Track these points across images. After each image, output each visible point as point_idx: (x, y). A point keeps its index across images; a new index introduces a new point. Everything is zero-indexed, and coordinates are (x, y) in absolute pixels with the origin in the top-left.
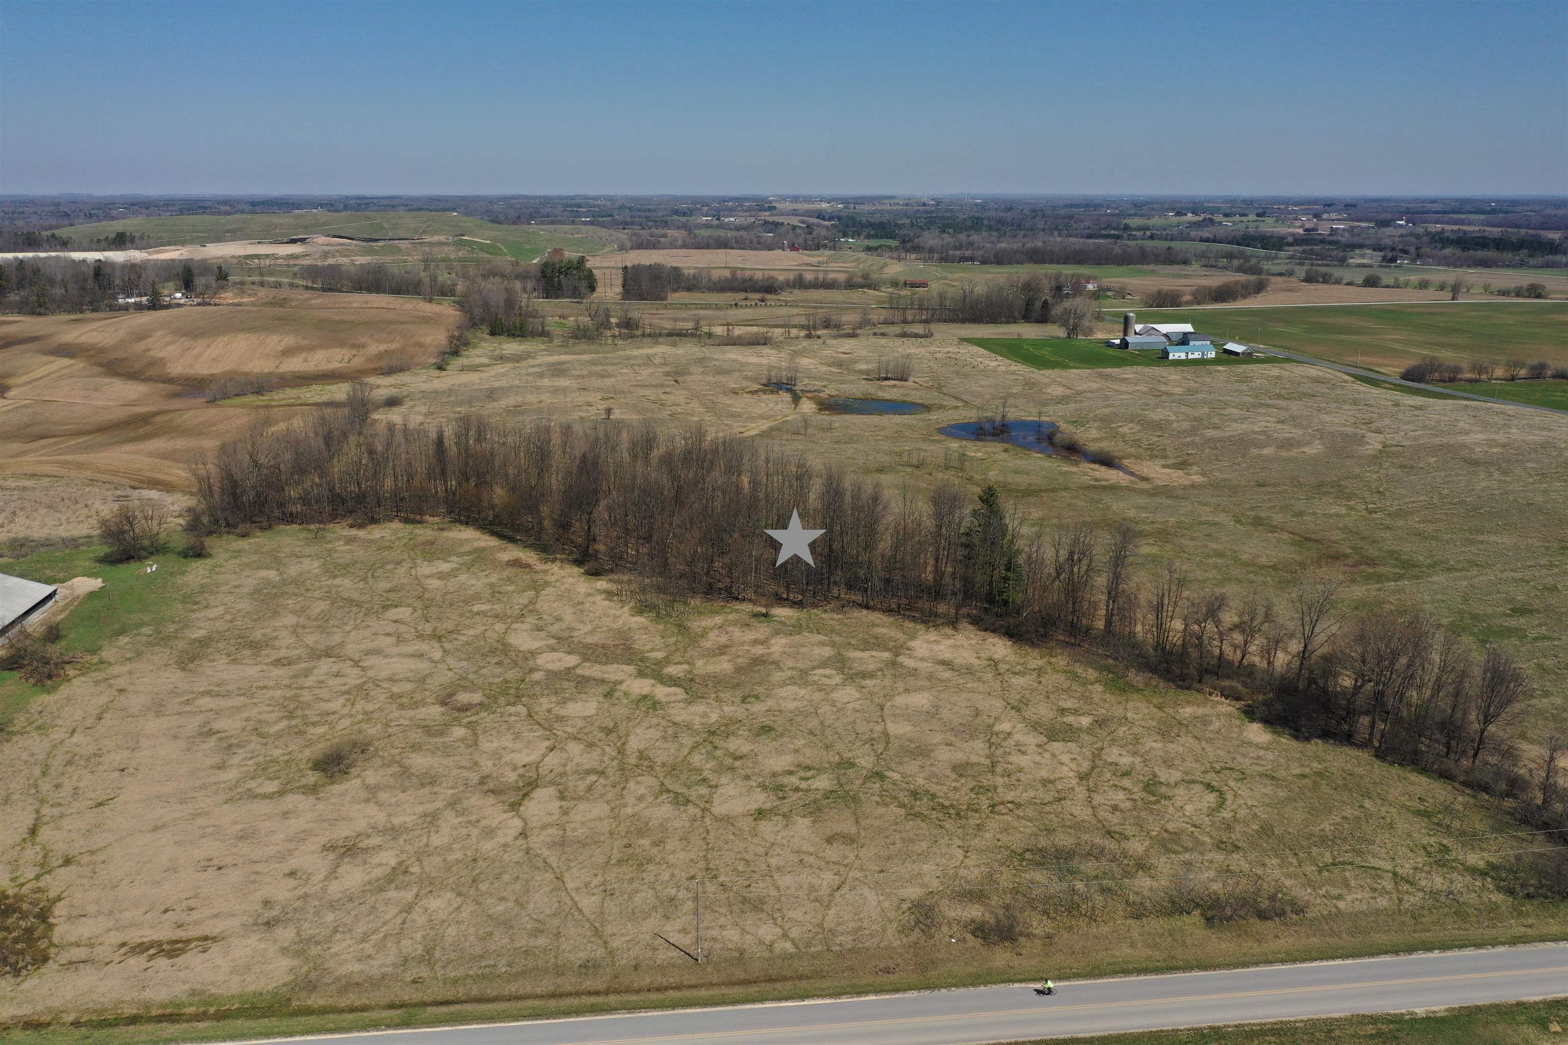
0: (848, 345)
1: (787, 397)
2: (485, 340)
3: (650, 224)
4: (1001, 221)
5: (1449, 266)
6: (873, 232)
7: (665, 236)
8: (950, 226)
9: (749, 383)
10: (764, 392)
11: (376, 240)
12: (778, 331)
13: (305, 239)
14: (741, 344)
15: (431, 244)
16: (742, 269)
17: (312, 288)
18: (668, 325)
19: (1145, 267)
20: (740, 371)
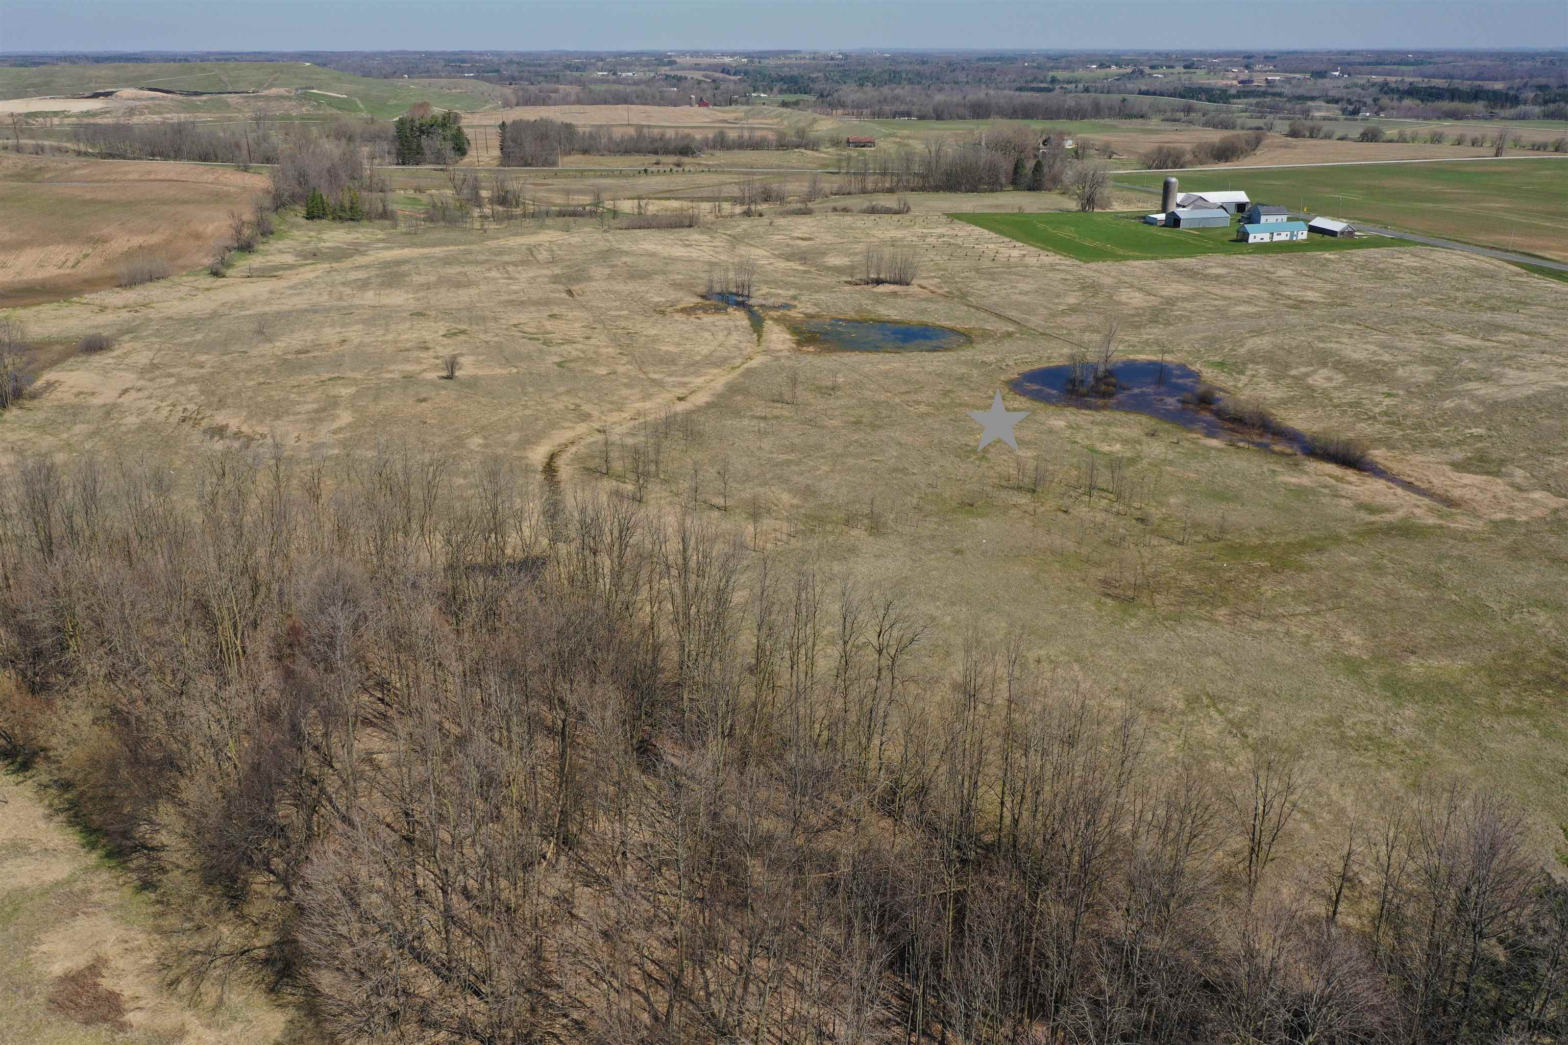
0: (803, 226)
1: (740, 318)
2: (298, 227)
3: (540, 79)
4: (918, 74)
5: (1417, 118)
6: (785, 87)
7: (556, 91)
8: (867, 79)
9: (680, 294)
10: (705, 311)
11: (202, 94)
12: (706, 206)
13: (110, 94)
14: (659, 227)
15: (268, 98)
16: (649, 127)
17: (86, 154)
18: (559, 199)
19: (1102, 121)
20: (664, 273)
